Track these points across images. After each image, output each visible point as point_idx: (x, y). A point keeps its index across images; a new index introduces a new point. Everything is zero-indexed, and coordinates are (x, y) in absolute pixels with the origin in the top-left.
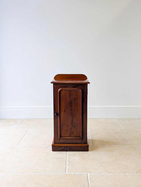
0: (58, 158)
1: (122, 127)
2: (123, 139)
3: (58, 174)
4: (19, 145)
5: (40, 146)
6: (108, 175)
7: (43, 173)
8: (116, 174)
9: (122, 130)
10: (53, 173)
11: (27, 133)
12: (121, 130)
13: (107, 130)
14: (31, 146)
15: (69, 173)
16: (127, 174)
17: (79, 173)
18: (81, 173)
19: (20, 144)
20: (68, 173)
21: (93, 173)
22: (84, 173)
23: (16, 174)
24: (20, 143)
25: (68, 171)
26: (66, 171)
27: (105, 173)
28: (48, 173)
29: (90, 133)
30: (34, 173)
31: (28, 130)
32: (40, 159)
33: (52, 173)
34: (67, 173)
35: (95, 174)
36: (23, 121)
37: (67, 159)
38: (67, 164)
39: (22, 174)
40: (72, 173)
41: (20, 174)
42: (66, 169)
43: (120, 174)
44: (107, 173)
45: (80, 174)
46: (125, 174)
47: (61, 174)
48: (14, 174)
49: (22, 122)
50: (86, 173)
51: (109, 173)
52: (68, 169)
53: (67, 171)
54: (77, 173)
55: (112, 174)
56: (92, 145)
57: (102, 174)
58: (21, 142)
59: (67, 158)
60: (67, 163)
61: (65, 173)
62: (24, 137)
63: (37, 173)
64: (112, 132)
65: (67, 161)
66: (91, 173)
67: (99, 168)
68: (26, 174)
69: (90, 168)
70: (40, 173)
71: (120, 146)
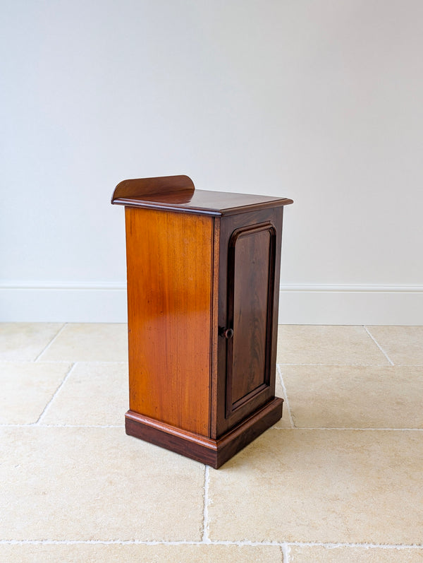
0: (173, 478)
1: (387, 357)
2: (398, 403)
3: (178, 543)
4: (38, 424)
5: (112, 426)
6: (356, 550)
7: (118, 542)
8: (385, 547)
9: (391, 369)
10: (158, 543)
11: (69, 375)
12: (388, 370)
13: (338, 367)
14: (80, 428)
15: (215, 543)
17: (250, 543)
18: (257, 544)
19: (42, 417)
20: (212, 540)
21: (301, 545)
22: (269, 544)
23: (21, 543)
24: (45, 414)
25: (211, 533)
26: (205, 530)
27: (348, 545)
29: (285, 380)
30: (89, 542)
31: (74, 366)
32: (111, 482)
33: (154, 543)
34: (207, 541)
35: (310, 545)
36: (58, 332)
37: (208, 481)
38: (208, 501)
39: (45, 543)
40: (227, 543)
41: (37, 543)
42: (205, 525)
43: (403, 547)
44: (353, 545)
45: (253, 545)
46: (418, 547)
47: (186, 545)
48: (14, 543)
49: (55, 335)
50: (275, 543)
51: (362, 543)
52: (211, 525)
53: (207, 532)
54: (242, 544)
55: (372, 546)
56: (292, 423)
58: (46, 411)
59: (207, 478)
60: (206, 496)
61: (201, 543)
62: (58, 392)
63: (99, 542)
64: (356, 378)
65: (207, 492)
66: (294, 544)
67: (323, 519)
68: (57, 543)
69: (290, 522)
70: (108, 543)
71: (390, 431)
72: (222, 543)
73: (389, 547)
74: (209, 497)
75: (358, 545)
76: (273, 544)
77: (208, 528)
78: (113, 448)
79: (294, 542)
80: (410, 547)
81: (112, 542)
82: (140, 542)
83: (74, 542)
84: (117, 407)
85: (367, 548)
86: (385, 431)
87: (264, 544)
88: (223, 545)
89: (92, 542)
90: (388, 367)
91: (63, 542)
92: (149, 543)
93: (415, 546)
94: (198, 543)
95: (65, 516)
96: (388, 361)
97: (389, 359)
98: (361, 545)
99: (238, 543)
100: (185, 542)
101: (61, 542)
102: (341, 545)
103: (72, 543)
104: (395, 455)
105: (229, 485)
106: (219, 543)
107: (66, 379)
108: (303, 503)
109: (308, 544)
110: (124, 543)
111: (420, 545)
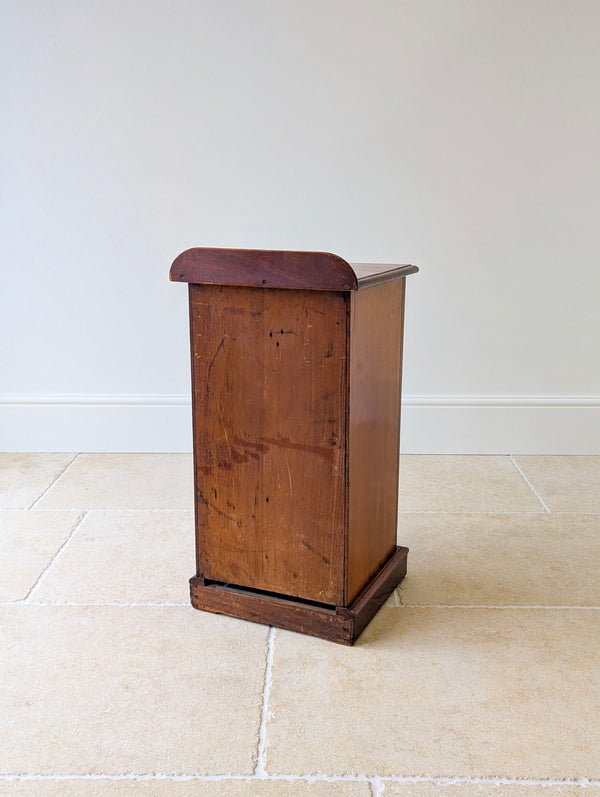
0: (218, 680)
1: (541, 500)
2: (553, 568)
3: (218, 778)
4: (28, 601)
5: (134, 604)
6: (480, 788)
7: (131, 776)
8: (523, 783)
9: (545, 518)
10: (189, 777)
11: (78, 529)
12: (541, 520)
13: (469, 515)
14: (87, 608)
15: (274, 777)
16: (584, 783)
17: (325, 777)
18: (336, 778)
19: (34, 591)
20: (269, 774)
21: (401, 780)
22: (352, 778)
24: (38, 585)
25: (269, 763)
26: (260, 759)
27: (469, 779)
28: (158, 776)
30: (88, 777)
31: (86, 516)
32: (127, 687)
33: (184, 778)
34: (261, 773)
35: (414, 780)
36: (66, 467)
37: (269, 684)
38: (268, 714)
39: (22, 778)
40: (291, 778)
41: (11, 778)
42: (261, 751)
43: (550, 783)
44: (477, 781)
46: (573, 783)
47: (230, 781)
49: (62, 472)
50: (362, 778)
51: (490, 777)
52: (269, 750)
53: (262, 761)
54: (314, 779)
55: (505, 781)
56: (397, 598)
57: (449, 782)
58: (40, 581)
60: (265, 708)
61: (253, 777)
62: (59, 555)
63: (103, 776)
64: (494, 531)
65: (266, 701)
66: (389, 779)
67: (435, 741)
68: (41, 778)
69: (385, 746)
70: (116, 778)
71: (539, 610)
72: (284, 777)
73: (531, 783)
74: (270, 709)
75: (484, 780)
76: (359, 779)
77: (265, 755)
78: (132, 635)
79: (390, 775)
80: (562, 783)
81: (122, 777)
82: (164, 777)
83: (66, 777)
84: (143, 576)
85: (498, 784)
86: (532, 610)
87: (345, 778)
88: (285, 781)
89: (93, 777)
90: (541, 515)
91: (50, 777)
92: (177, 778)
93: (568, 782)
94: (249, 778)
95: (56, 738)
96: (542, 506)
97: (543, 503)
98: (488, 781)
99: (307, 777)
100: (229, 777)
101: (46, 778)
102: (460, 780)
103: (64, 778)
104: (546, 644)
105: (300, 691)
106: (280, 777)
107: (73, 535)
108: (406, 718)
109: (410, 779)
110: (139, 779)
111: (575, 780)
